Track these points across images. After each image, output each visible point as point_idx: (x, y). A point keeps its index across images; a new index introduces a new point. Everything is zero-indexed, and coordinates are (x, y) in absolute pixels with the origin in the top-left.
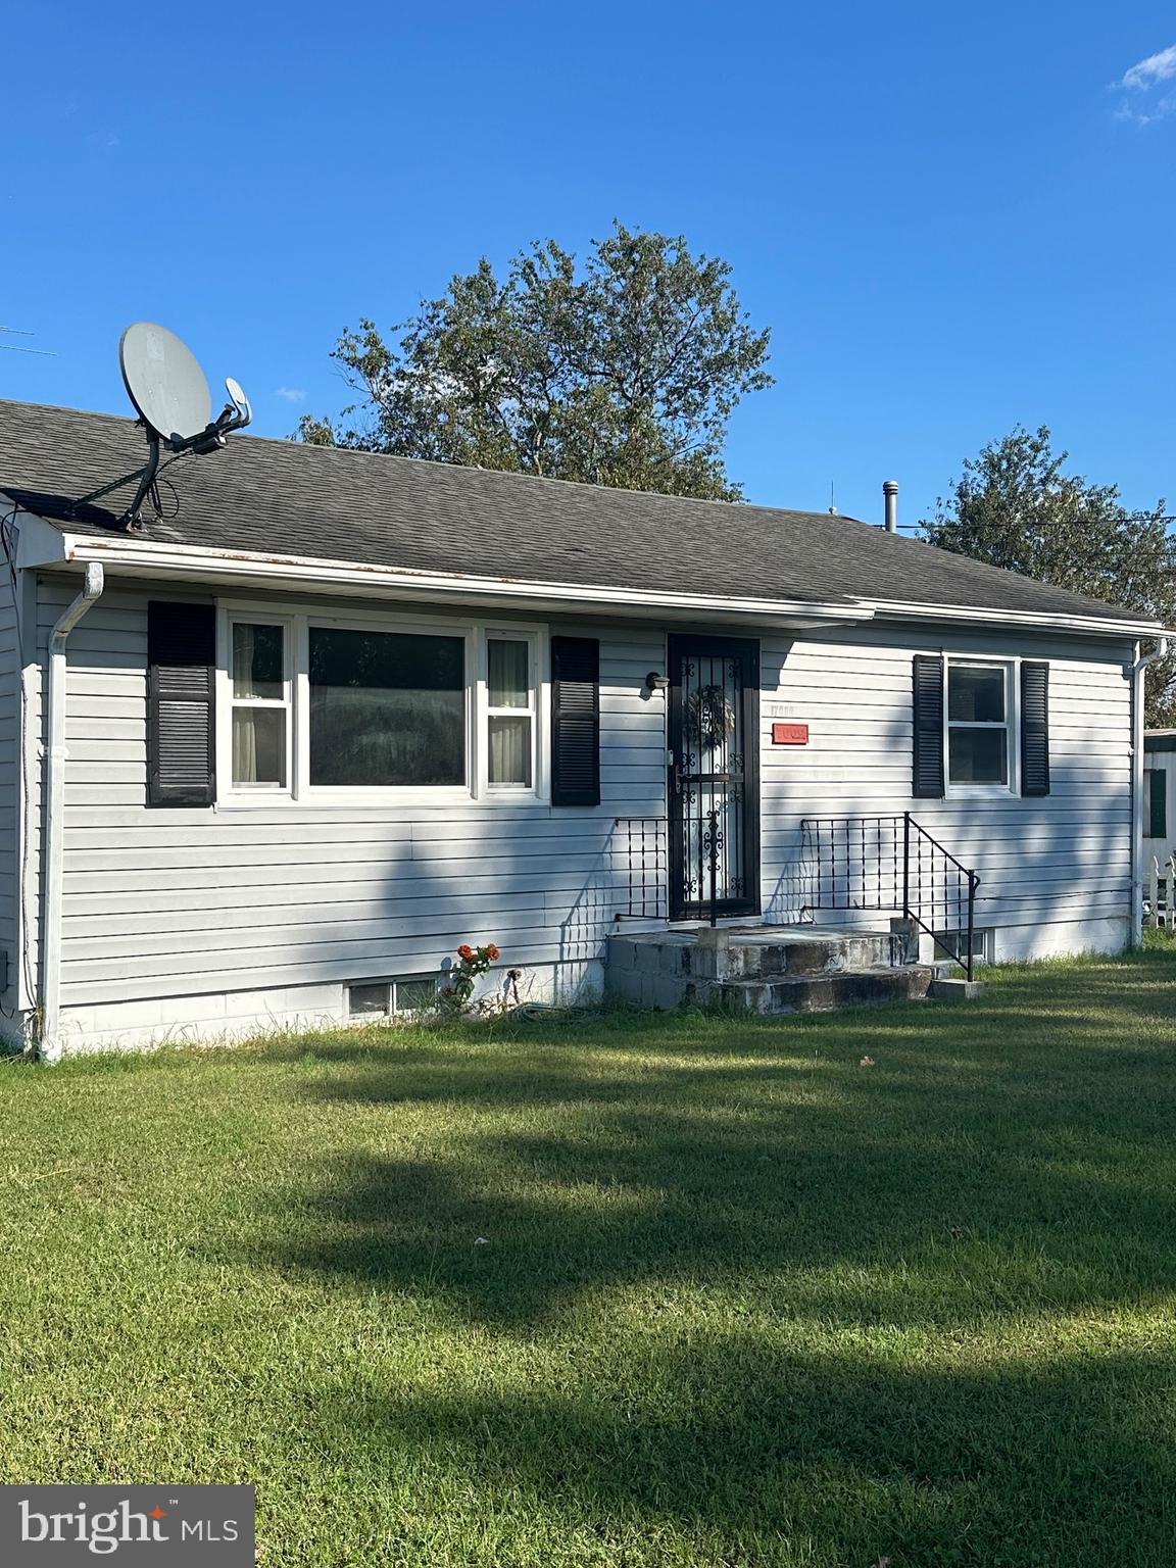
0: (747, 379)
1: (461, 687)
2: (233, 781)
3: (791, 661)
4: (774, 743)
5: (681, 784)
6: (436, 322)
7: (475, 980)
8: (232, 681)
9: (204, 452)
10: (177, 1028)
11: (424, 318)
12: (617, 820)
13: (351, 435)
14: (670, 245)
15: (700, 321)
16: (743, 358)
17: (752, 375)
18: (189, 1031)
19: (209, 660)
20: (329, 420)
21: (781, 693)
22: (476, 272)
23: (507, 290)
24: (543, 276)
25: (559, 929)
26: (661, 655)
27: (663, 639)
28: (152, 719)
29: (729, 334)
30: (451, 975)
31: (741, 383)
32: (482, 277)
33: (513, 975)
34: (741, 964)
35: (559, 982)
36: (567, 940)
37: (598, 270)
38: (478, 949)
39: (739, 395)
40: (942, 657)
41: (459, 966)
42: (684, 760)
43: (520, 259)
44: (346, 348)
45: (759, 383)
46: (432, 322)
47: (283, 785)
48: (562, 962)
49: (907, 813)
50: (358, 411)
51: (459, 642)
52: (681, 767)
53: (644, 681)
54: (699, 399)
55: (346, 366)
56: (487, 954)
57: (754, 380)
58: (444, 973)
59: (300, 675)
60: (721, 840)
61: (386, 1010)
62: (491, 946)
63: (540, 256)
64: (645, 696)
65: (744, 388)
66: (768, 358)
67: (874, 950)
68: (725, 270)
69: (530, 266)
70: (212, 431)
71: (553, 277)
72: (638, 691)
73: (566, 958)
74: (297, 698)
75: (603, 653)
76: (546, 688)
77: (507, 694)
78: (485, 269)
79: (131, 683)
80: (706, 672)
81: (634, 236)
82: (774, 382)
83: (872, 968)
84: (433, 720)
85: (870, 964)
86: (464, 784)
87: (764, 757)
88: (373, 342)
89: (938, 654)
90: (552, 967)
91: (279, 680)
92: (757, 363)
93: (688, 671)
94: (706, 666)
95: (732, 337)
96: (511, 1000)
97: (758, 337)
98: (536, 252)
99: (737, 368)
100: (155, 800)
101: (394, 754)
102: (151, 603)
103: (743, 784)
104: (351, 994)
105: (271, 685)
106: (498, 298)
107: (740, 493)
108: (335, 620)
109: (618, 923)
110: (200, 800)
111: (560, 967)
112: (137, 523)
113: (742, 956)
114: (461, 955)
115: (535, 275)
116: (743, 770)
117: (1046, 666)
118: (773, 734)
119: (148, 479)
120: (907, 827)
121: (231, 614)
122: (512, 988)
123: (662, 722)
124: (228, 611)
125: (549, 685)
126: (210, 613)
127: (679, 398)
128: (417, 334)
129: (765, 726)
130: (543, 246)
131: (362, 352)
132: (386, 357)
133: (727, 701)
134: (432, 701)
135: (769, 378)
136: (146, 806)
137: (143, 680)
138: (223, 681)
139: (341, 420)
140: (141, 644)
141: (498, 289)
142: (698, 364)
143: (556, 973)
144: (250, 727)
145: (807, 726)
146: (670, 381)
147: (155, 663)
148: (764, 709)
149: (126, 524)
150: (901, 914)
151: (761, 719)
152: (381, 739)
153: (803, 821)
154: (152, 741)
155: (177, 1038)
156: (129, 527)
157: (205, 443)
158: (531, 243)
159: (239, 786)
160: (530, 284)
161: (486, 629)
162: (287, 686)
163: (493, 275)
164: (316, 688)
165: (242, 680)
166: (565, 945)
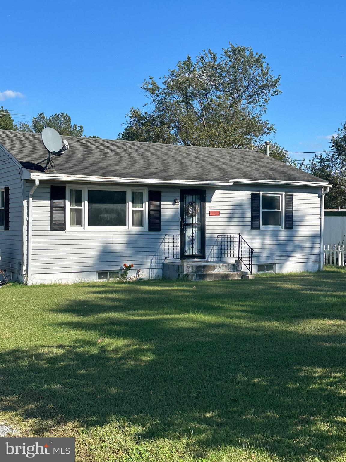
0: (272, 92)
1: (126, 203)
2: (70, 225)
3: (215, 195)
4: (210, 216)
5: (183, 226)
6: (173, 76)
7: (128, 272)
8: (70, 203)
9: (60, 155)
10: (57, 280)
11: (170, 75)
12: (166, 235)
13: (146, 113)
14: (247, 49)
15: (256, 73)
16: (271, 85)
17: (274, 90)
18: (60, 281)
19: (64, 198)
20: (139, 109)
21: (212, 203)
22: (186, 60)
23: (196, 65)
24: (207, 60)
25: (150, 261)
26: (178, 194)
27: (179, 190)
28: (51, 212)
29: (267, 77)
30: (123, 271)
31: (271, 93)
32: (188, 61)
33: (138, 271)
34: (191, 269)
35: (151, 273)
36: (152, 263)
37: (224, 58)
38: (129, 265)
39: (270, 97)
40: (260, 193)
41: (124, 269)
42: (184, 220)
43: (199, 56)
44: (145, 85)
45: (277, 93)
46: (172, 76)
47: (82, 226)
48: (151, 269)
49: (239, 234)
50: (149, 105)
51: (125, 193)
52: (184, 221)
53: (173, 201)
54: (257, 98)
55: (145, 91)
56: (131, 266)
57: (275, 92)
58: (121, 270)
59: (85, 201)
60: (195, 240)
61: (107, 278)
62: (132, 264)
63: (206, 54)
64: (174, 204)
65: (272, 95)
66: (280, 85)
67: (229, 267)
68: (264, 57)
69: (203, 58)
70: (61, 151)
71: (210, 61)
72: (172, 203)
73: (152, 268)
74: (85, 206)
75: (162, 194)
76: (147, 203)
77: (138, 204)
78: (189, 59)
79: (47, 204)
80: (190, 198)
81: (236, 47)
82: (282, 93)
83: (228, 271)
84: (118, 211)
85: (227, 271)
86: (126, 226)
87: (207, 219)
88: (153, 83)
89: (259, 192)
90: (149, 270)
91: (81, 202)
92: (276, 86)
93: (186, 198)
94: (190, 197)
95: (267, 78)
96: (138, 277)
97: (276, 78)
98: (204, 53)
99: (269, 88)
100: (52, 229)
101: (109, 219)
102: (51, 186)
103: (201, 226)
104: (98, 274)
105: (79, 204)
106: (193, 67)
107: (273, 127)
108: (94, 188)
109: (166, 260)
110: (62, 229)
111: (151, 270)
112: (47, 169)
113: (191, 267)
114: (124, 266)
115: (204, 60)
116: (201, 223)
117: (293, 195)
118: (209, 214)
119: (49, 160)
120: (239, 237)
121: (70, 188)
122: (138, 274)
123: (179, 211)
124: (69, 187)
125: (148, 202)
126: (64, 188)
127: (251, 98)
128: (167, 80)
129: (207, 211)
130: (207, 51)
131: (150, 86)
132: (157, 88)
133: (196, 205)
134: (118, 206)
135: (280, 91)
136: (50, 231)
137: (49, 203)
138: (68, 203)
139: (143, 108)
140: (49, 195)
141: (193, 65)
142: (257, 87)
143: (150, 271)
144: (75, 213)
145: (219, 211)
146: (247, 93)
147: (52, 199)
148: (207, 207)
149: (44, 170)
150: (237, 259)
151: (206, 210)
152: (106, 215)
153: (218, 235)
154: (51, 216)
155: (57, 282)
156: (45, 171)
157: (59, 153)
158: (203, 50)
159: (72, 226)
160: (203, 63)
161: (132, 189)
162: (83, 204)
163: (192, 60)
164: (90, 204)
165: (72, 202)
166: (152, 265)
